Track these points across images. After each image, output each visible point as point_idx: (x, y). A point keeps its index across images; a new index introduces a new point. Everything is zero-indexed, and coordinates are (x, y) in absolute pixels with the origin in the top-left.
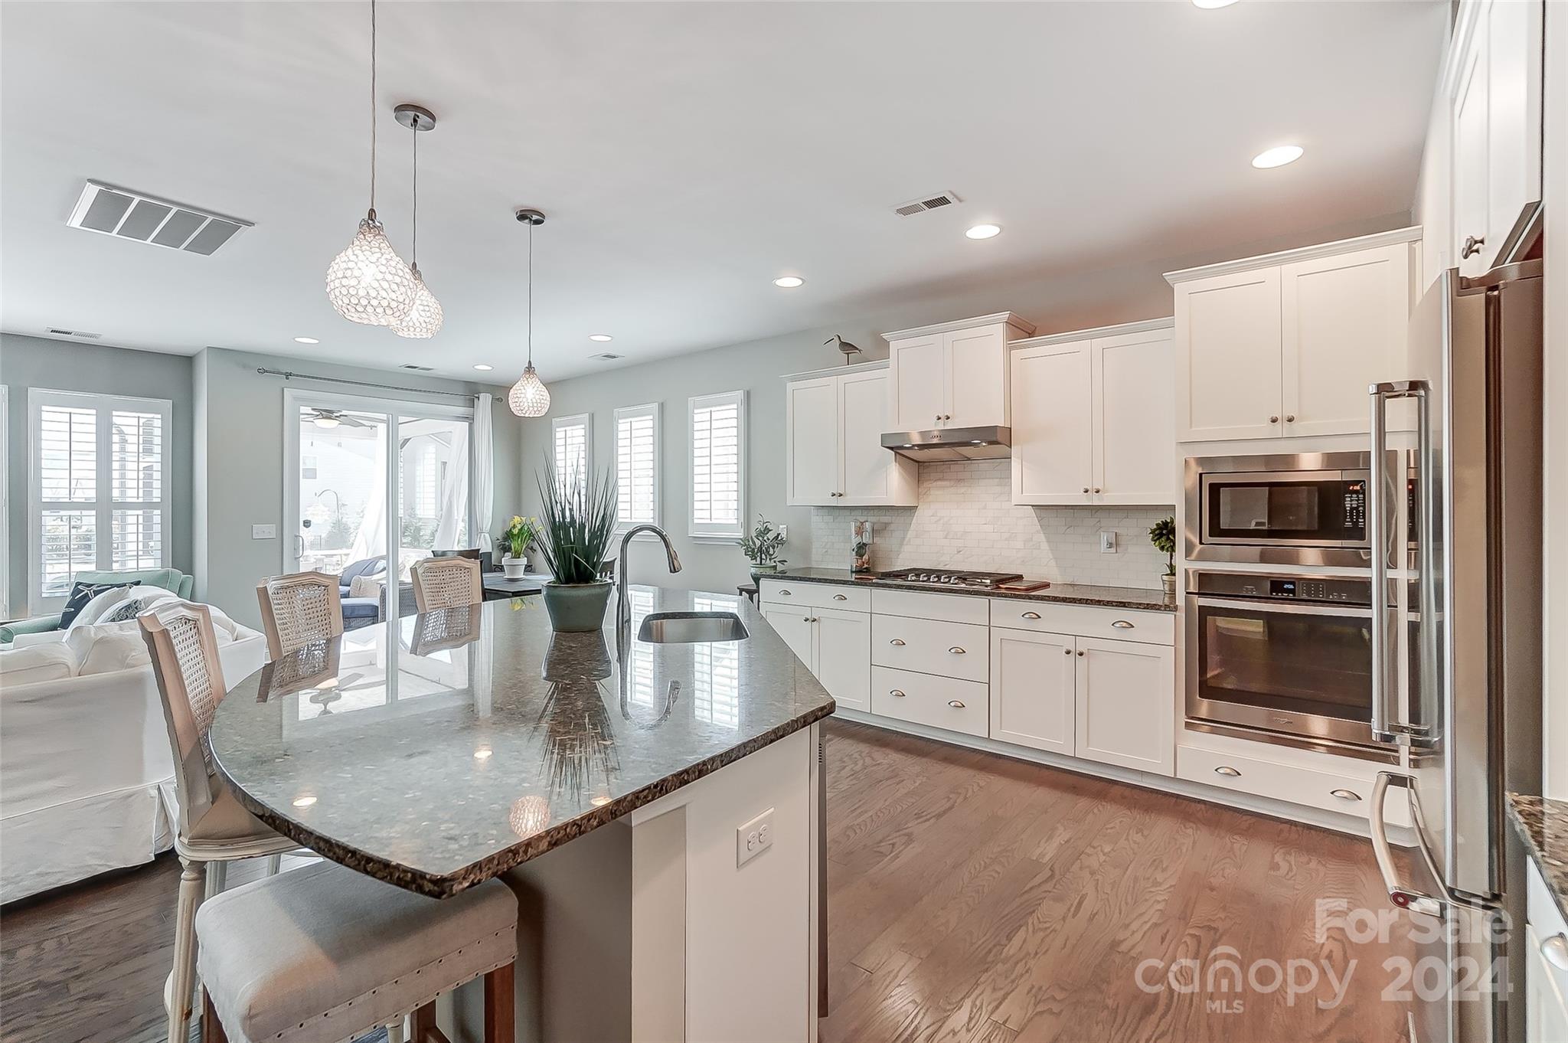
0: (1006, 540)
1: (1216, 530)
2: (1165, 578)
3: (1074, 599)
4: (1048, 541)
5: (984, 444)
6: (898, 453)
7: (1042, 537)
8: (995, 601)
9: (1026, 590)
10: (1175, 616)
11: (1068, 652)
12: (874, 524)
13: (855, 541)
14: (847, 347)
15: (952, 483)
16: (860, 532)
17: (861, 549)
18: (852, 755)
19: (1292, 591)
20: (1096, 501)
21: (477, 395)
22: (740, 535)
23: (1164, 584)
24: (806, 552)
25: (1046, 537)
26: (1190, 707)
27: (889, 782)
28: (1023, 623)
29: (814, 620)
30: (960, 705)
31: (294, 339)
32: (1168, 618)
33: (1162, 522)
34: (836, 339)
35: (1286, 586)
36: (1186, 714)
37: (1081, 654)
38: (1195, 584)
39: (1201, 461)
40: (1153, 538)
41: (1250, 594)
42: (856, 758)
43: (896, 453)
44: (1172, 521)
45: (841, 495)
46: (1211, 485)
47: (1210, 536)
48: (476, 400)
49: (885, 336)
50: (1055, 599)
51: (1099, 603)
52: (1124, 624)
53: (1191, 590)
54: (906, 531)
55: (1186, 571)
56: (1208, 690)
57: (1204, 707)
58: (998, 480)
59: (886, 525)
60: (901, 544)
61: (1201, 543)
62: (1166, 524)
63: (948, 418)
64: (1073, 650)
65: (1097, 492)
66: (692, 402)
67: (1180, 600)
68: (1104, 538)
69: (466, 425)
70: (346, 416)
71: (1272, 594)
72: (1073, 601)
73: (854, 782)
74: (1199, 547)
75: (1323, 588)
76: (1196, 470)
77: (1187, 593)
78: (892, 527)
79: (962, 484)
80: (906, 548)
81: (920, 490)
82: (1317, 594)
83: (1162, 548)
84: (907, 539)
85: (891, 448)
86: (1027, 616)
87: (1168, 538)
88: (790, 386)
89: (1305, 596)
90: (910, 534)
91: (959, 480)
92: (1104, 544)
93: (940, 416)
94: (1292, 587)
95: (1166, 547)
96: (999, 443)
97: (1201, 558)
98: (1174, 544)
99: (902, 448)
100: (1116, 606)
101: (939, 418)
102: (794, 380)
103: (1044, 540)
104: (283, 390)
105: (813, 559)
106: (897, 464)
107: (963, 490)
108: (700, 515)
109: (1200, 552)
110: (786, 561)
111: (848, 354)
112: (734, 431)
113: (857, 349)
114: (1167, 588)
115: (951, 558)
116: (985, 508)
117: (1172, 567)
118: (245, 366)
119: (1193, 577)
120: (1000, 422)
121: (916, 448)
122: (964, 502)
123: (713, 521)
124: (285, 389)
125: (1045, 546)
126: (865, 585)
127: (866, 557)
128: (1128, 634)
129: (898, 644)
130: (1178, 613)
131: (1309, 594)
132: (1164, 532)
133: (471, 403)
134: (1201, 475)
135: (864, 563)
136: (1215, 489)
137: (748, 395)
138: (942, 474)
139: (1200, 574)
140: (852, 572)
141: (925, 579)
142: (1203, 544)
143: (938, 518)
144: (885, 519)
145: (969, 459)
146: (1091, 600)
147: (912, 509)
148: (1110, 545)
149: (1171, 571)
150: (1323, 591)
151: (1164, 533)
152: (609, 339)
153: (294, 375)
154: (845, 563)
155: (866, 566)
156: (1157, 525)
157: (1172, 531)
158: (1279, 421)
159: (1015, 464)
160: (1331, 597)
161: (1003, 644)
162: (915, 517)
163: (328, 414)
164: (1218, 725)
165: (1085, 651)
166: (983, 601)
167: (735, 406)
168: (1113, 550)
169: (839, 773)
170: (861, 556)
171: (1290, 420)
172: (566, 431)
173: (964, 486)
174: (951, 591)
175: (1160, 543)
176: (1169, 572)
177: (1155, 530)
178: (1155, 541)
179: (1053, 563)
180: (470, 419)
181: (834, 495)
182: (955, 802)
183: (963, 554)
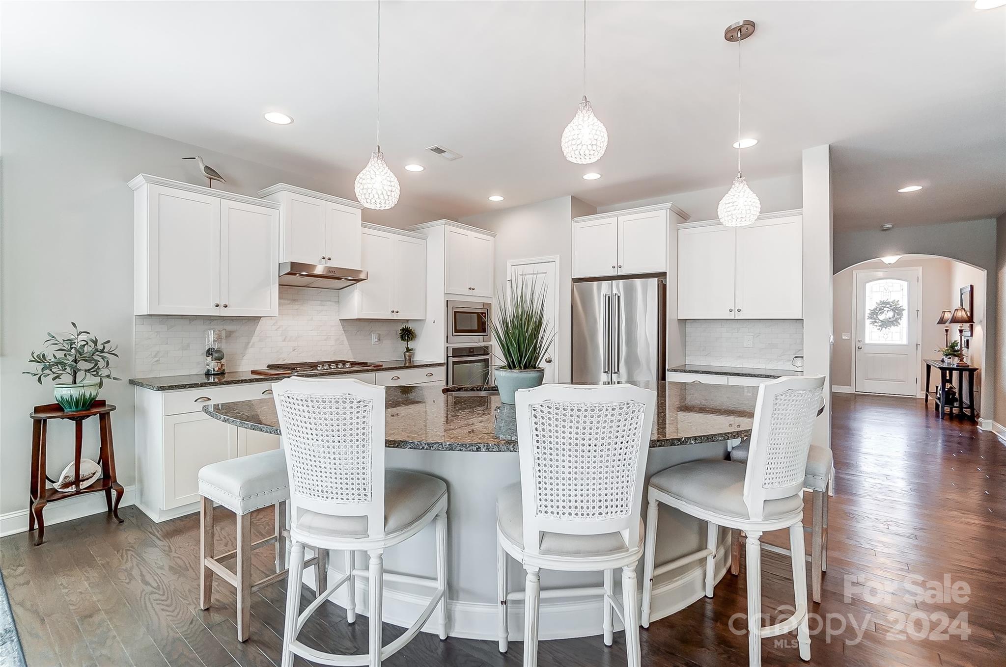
0: (325, 340)
4: (348, 340)
7: (344, 338)
14: (211, 174)
15: (289, 302)
17: (218, 354)
19: (473, 352)
20: (395, 317)
25: (346, 337)
38: (451, 353)
40: (398, 335)
45: (226, 306)
46: (454, 312)
47: (455, 333)
52: (430, 374)
54: (250, 337)
55: (447, 348)
58: (320, 302)
59: (231, 333)
61: (452, 335)
63: (329, 259)
65: (397, 312)
68: (375, 337)
74: (451, 337)
77: (448, 357)
78: (238, 335)
79: (297, 303)
80: (250, 351)
84: (251, 344)
86: (394, 379)
90: (255, 339)
91: (294, 300)
92: (374, 340)
94: (473, 350)
101: (324, 258)
102: (158, 183)
103: (345, 339)
105: (137, 370)
107: (297, 307)
111: (211, 179)
113: (222, 178)
115: (288, 355)
116: (312, 319)
119: (451, 350)
122: (298, 315)
125: (346, 342)
132: (407, 332)
134: (452, 307)
143: (278, 326)
144: (230, 328)
147: (254, 321)
159: (358, 294)
162: (259, 325)
171: (473, 289)
173: (298, 305)
177: (400, 332)
179: (350, 351)
181: (218, 305)
183: (297, 351)
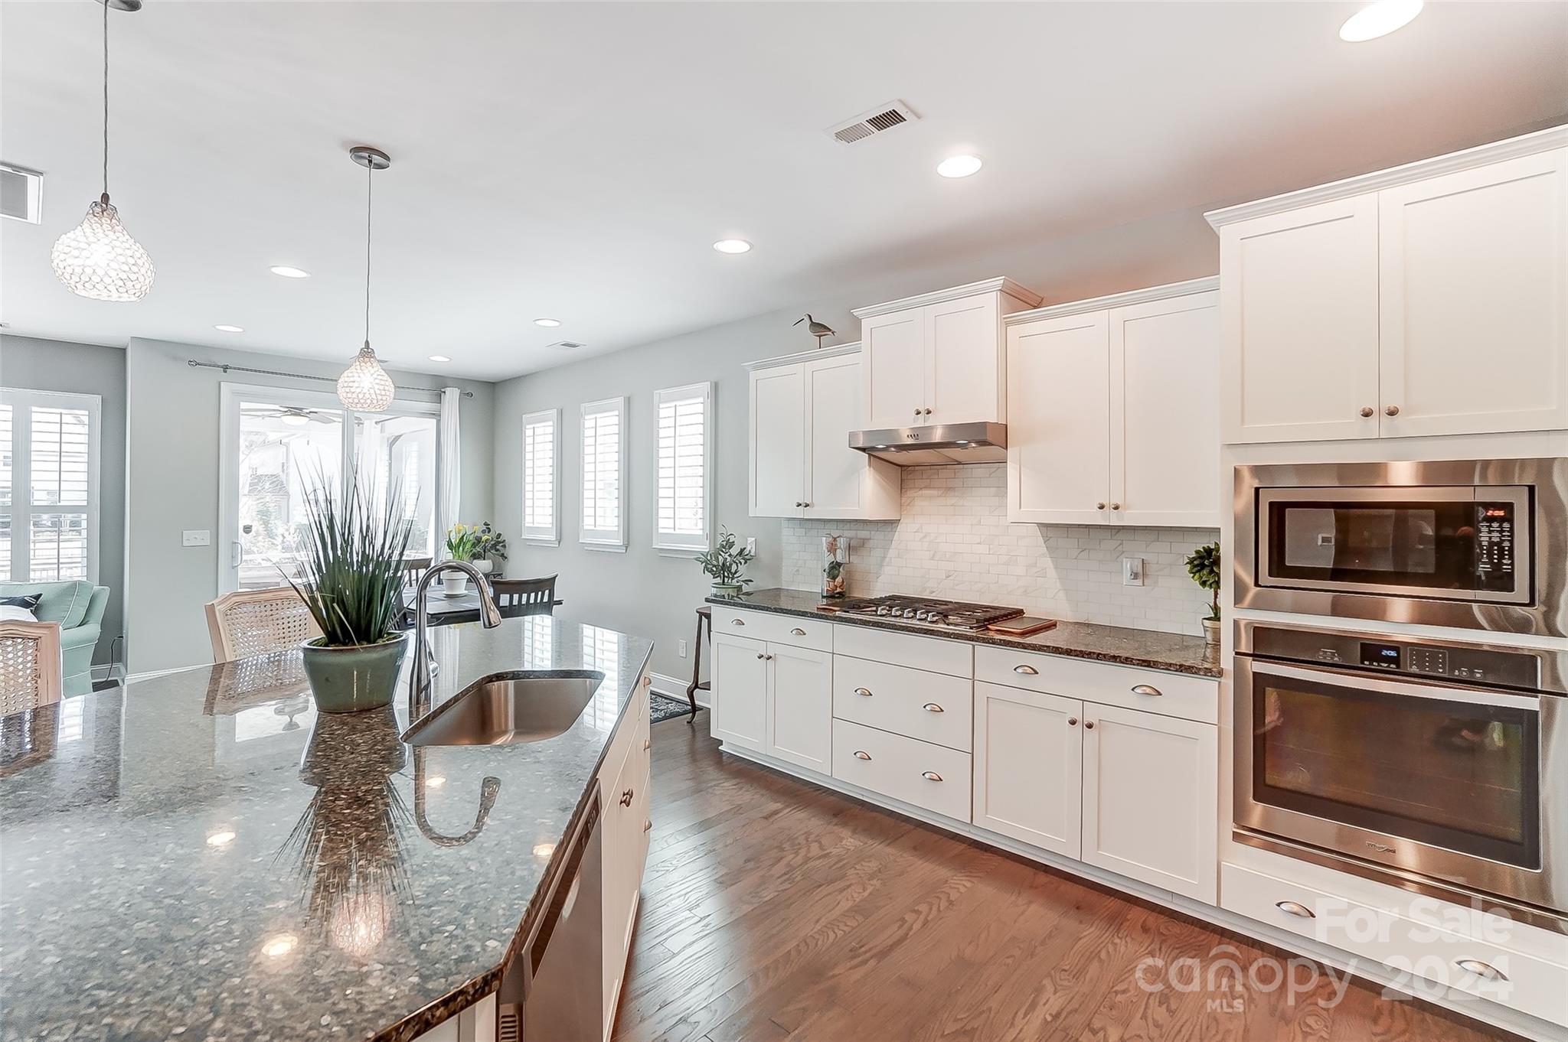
0: (1004, 563)
1: (1278, 567)
2: (1207, 623)
3: (1081, 651)
4: (1056, 568)
5: (973, 445)
6: (875, 456)
7: (1047, 563)
8: (982, 650)
9: (1023, 634)
10: (1219, 682)
11: (1073, 722)
12: (851, 539)
13: (828, 560)
14: (819, 328)
15: (941, 492)
16: (832, 548)
17: (834, 569)
18: (797, 838)
19: (1395, 661)
20: (1114, 520)
21: (443, 390)
22: (704, 548)
23: (1205, 631)
24: (775, 571)
25: (1053, 562)
26: (1239, 813)
27: (830, 888)
28: (1014, 679)
29: (769, 658)
30: (936, 777)
31: (214, 327)
32: (1210, 686)
33: (1204, 548)
34: (807, 319)
35: (1384, 653)
36: (1234, 821)
37: (1090, 726)
38: (1248, 641)
39: (1258, 471)
40: (1191, 569)
41: (1328, 660)
42: (799, 844)
43: (870, 455)
44: (1217, 550)
45: (807, 505)
46: (1271, 504)
47: (1270, 575)
48: (443, 394)
49: (856, 312)
50: (1057, 651)
51: (1115, 659)
52: (1148, 690)
53: (1243, 650)
54: (887, 549)
55: (1236, 623)
56: (1266, 792)
57: (1257, 812)
58: (995, 489)
59: (863, 542)
60: (881, 566)
61: (1257, 584)
62: (1209, 552)
63: (929, 412)
64: (1079, 718)
65: (1116, 508)
66: (658, 395)
67: (1227, 661)
68: (1127, 565)
69: (434, 421)
70: (316, 413)
71: (1362, 663)
72: (1081, 654)
73: (786, 886)
74: (1253, 590)
75: (1444, 658)
76: (1250, 483)
77: (1237, 653)
78: (871, 543)
80: (887, 570)
81: (903, 501)
82: (1434, 665)
83: (1204, 584)
84: (887, 560)
85: (863, 450)
86: (1020, 670)
87: (1212, 571)
88: (754, 375)
89: (1415, 669)
90: (892, 553)
91: (949, 489)
92: (1127, 574)
93: (920, 409)
94: (1393, 654)
95: (1208, 583)
96: (991, 444)
97: (1255, 606)
98: (1219, 578)
99: (873, 449)
100: (1138, 665)
101: (918, 413)
102: (757, 368)
104: (220, 384)
105: (783, 579)
106: (872, 469)
107: (952, 501)
108: (664, 525)
109: (1257, 596)
110: (752, 581)
111: (820, 336)
112: (701, 429)
113: (830, 330)
114: (1209, 637)
115: (938, 584)
116: (979, 523)
117: (1216, 609)
118: (175, 358)
119: (1246, 632)
120: (991, 416)
121: (893, 449)
122: (955, 515)
123: (678, 531)
124: (222, 383)
125: (1052, 573)
126: (826, 618)
127: (839, 580)
128: (1153, 703)
129: (863, 694)
130: (1223, 680)
131: (1421, 666)
132: (1206, 562)
133: (438, 396)
134: (1257, 490)
135: (836, 587)
136: (1278, 510)
137: (716, 387)
138: (928, 480)
139: (1255, 627)
140: (823, 597)
141: (898, 613)
142: (1260, 586)
143: (924, 535)
144: (863, 534)
145: (960, 463)
146: (1104, 655)
147: (891, 524)
148: (1135, 576)
149: (1216, 614)
150: (1443, 663)
151: (1206, 564)
152: (557, 324)
153: (231, 368)
154: (817, 585)
155: (839, 590)
156: (1197, 552)
157: (1217, 562)
158: (1375, 415)
159: (1012, 469)
160: (1457, 673)
161: (990, 704)
162: (897, 533)
163: (296, 412)
164: (1274, 841)
165: (1095, 722)
166: (966, 647)
167: (701, 400)
168: (1139, 582)
169: (770, 870)
170: (834, 578)
171: (1392, 413)
172: (534, 428)
173: (954, 496)
174: (927, 632)
175: (1201, 578)
176: (1213, 616)
177: (1195, 559)
178: (1195, 573)
179: (1062, 595)
180: (437, 415)
181: (799, 505)
182: (911, 928)
183: (953, 580)
